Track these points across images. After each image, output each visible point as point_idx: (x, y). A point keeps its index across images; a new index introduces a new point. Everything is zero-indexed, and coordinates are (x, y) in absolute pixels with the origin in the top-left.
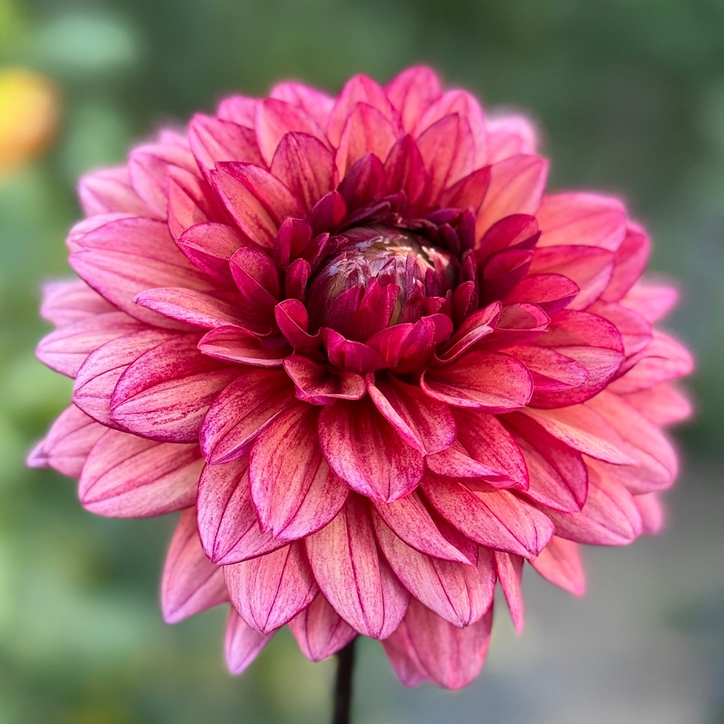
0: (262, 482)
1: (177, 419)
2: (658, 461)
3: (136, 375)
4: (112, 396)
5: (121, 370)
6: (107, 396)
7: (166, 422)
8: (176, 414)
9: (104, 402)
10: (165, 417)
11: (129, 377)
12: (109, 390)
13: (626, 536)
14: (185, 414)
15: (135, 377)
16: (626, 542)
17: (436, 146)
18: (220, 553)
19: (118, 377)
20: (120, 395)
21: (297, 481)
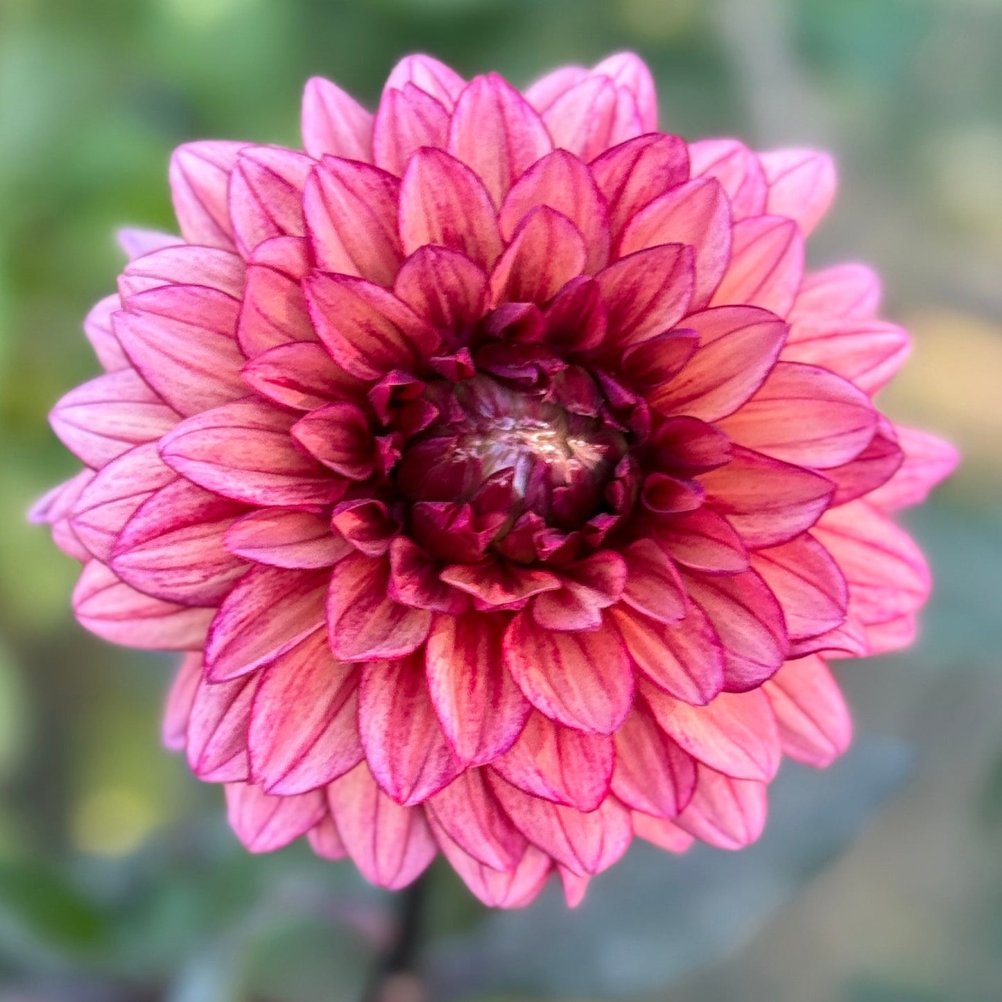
0: (268, 716)
1: (195, 583)
2: (823, 732)
3: (156, 516)
4: (119, 534)
5: (138, 500)
6: (112, 533)
7: (178, 585)
8: (195, 576)
9: (106, 539)
10: (177, 580)
11: (146, 516)
12: (117, 525)
13: (735, 839)
14: (206, 578)
15: (154, 516)
16: (733, 846)
17: (645, 267)
18: (206, 767)
19: (132, 510)
20: (127, 540)
21: (321, 704)
